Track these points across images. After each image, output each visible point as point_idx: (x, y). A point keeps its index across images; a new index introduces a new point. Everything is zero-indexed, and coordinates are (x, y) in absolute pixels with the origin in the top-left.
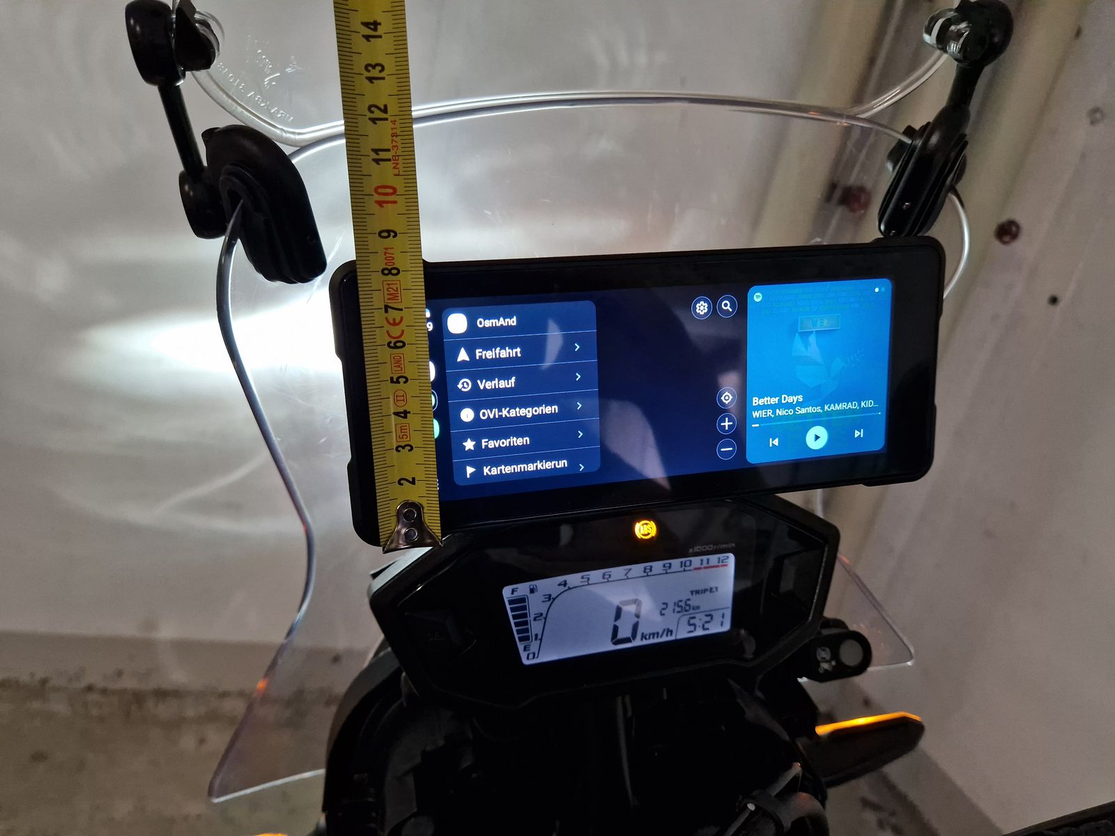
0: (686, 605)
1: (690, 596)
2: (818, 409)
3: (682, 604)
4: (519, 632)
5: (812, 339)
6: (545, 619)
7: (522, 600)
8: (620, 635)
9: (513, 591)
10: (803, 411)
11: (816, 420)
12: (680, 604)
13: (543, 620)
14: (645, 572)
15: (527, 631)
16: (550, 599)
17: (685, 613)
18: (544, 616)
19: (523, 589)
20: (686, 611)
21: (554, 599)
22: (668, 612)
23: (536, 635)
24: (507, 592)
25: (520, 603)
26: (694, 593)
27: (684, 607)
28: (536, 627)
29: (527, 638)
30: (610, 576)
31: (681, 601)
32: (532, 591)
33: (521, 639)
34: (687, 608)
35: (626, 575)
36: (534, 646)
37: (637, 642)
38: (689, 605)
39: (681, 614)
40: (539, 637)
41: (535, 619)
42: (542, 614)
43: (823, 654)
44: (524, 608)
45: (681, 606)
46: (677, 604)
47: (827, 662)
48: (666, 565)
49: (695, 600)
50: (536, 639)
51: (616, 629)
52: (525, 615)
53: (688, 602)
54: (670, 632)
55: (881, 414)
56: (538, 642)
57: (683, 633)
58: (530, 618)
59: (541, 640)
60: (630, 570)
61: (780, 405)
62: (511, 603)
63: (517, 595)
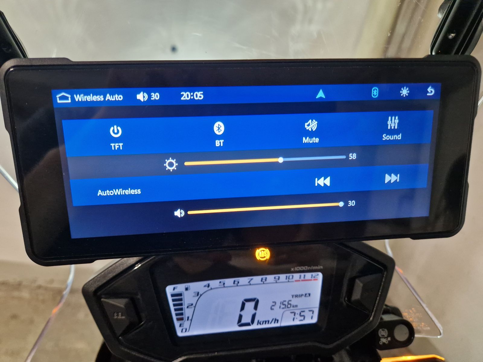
0: (289, 304)
1: (291, 298)
3: (286, 303)
4: (176, 315)
6: (195, 307)
7: (180, 295)
8: (243, 321)
9: (174, 289)
12: (284, 303)
13: (193, 309)
14: (262, 281)
15: (182, 314)
16: (198, 295)
17: (287, 309)
18: (194, 305)
19: (180, 288)
20: (288, 308)
21: (201, 295)
22: (276, 308)
23: (188, 318)
24: (169, 290)
25: (178, 297)
26: (294, 297)
28: (188, 312)
29: (182, 319)
30: (238, 282)
31: (285, 301)
33: (178, 319)
34: (289, 306)
35: (249, 282)
36: (186, 324)
37: (255, 326)
38: (291, 304)
39: (285, 309)
40: (190, 318)
41: (188, 307)
42: (192, 305)
43: (383, 333)
44: (181, 300)
45: (285, 305)
46: (282, 303)
47: (385, 338)
48: (276, 278)
49: (294, 302)
50: (188, 320)
51: (241, 317)
52: (181, 304)
53: (290, 302)
54: (276, 321)
56: (189, 321)
58: (185, 306)
59: (191, 320)
60: (252, 279)
62: (172, 295)
63: (176, 291)
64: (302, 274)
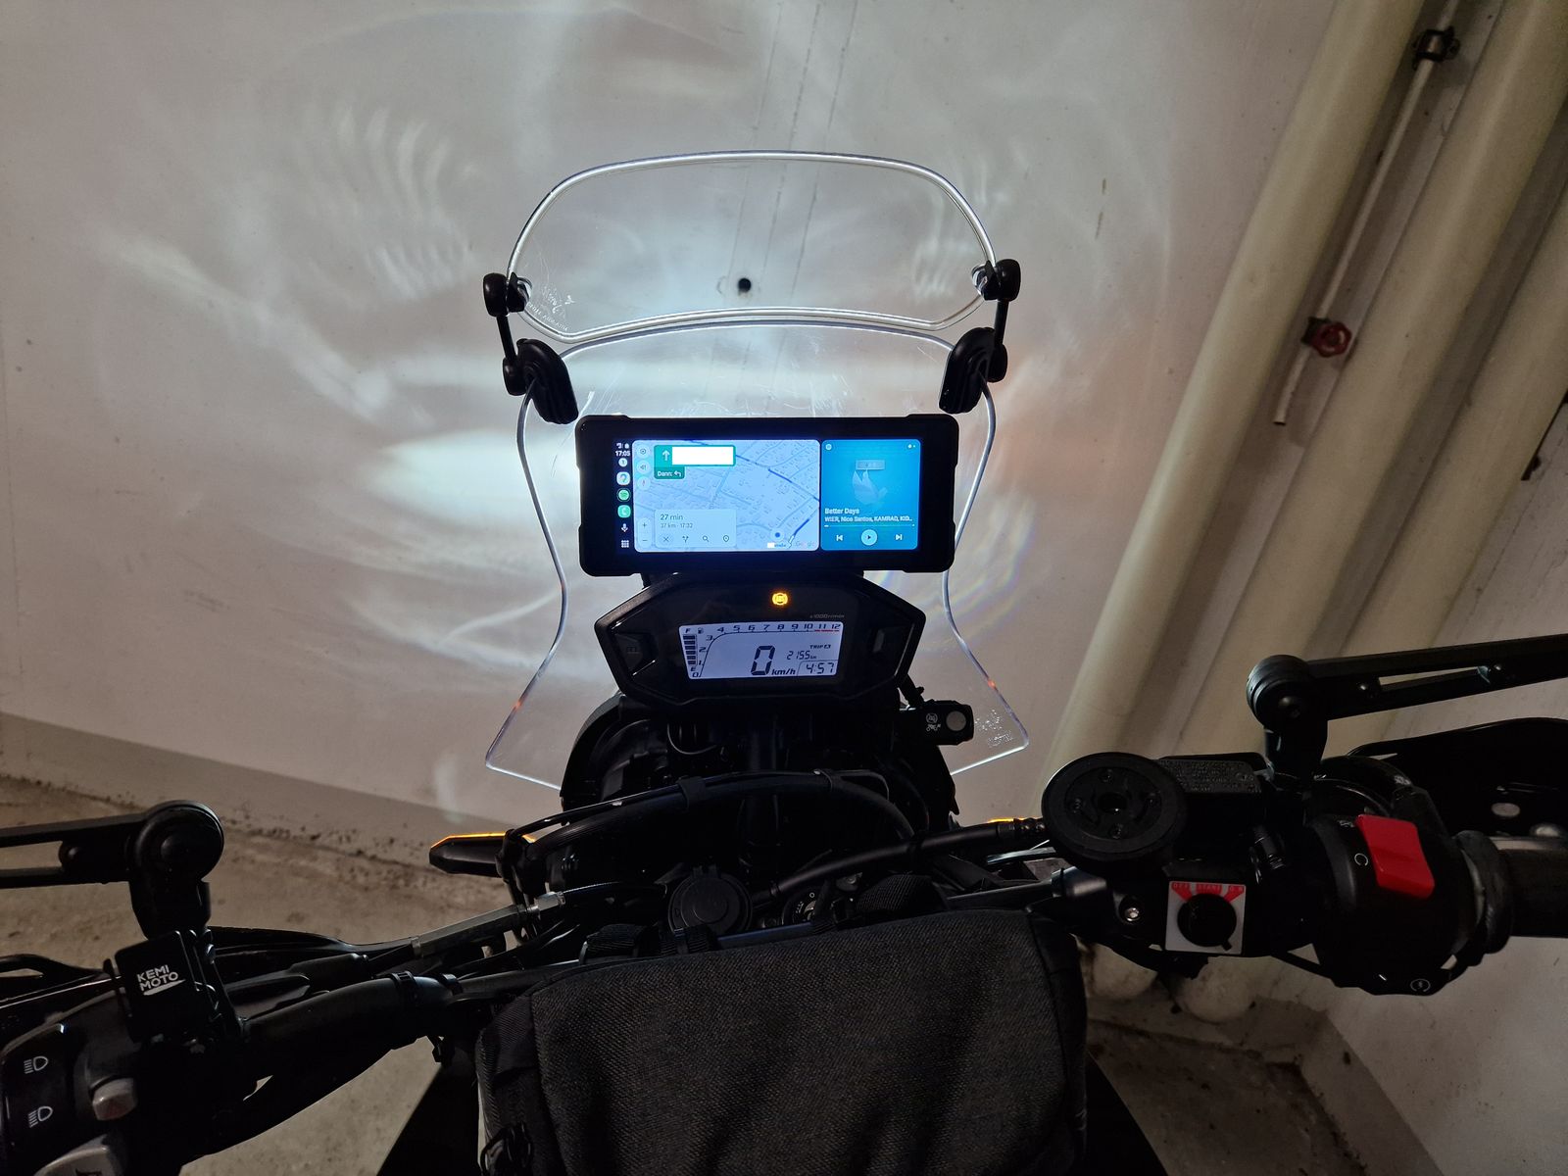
0: (806, 654)
1: (809, 648)
2: (870, 519)
4: (688, 658)
5: (865, 474)
6: (708, 651)
7: (693, 637)
8: (758, 669)
9: (687, 630)
10: (859, 519)
11: (869, 526)
12: (802, 653)
13: (706, 652)
14: (778, 628)
15: (694, 658)
16: (711, 639)
17: (805, 660)
18: (707, 649)
19: (693, 629)
20: (806, 658)
21: (714, 639)
22: (793, 658)
23: (700, 661)
24: (682, 630)
25: (691, 639)
26: (813, 647)
27: (804, 655)
28: (700, 656)
29: (694, 663)
30: (753, 628)
31: (803, 651)
32: (700, 632)
33: (690, 663)
34: (807, 656)
35: (766, 628)
36: (698, 668)
37: (770, 675)
38: (809, 655)
39: (802, 660)
40: (702, 662)
41: (700, 651)
42: (705, 648)
43: (933, 718)
44: (694, 643)
46: (799, 653)
47: (934, 724)
48: (794, 625)
49: (813, 652)
50: (700, 663)
51: (755, 664)
52: (694, 648)
53: (808, 653)
54: (793, 671)
55: (915, 526)
56: (701, 665)
57: (804, 672)
58: (697, 650)
59: (704, 664)
60: (768, 625)
61: (843, 514)
62: (685, 637)
63: (689, 633)
64: (823, 623)
